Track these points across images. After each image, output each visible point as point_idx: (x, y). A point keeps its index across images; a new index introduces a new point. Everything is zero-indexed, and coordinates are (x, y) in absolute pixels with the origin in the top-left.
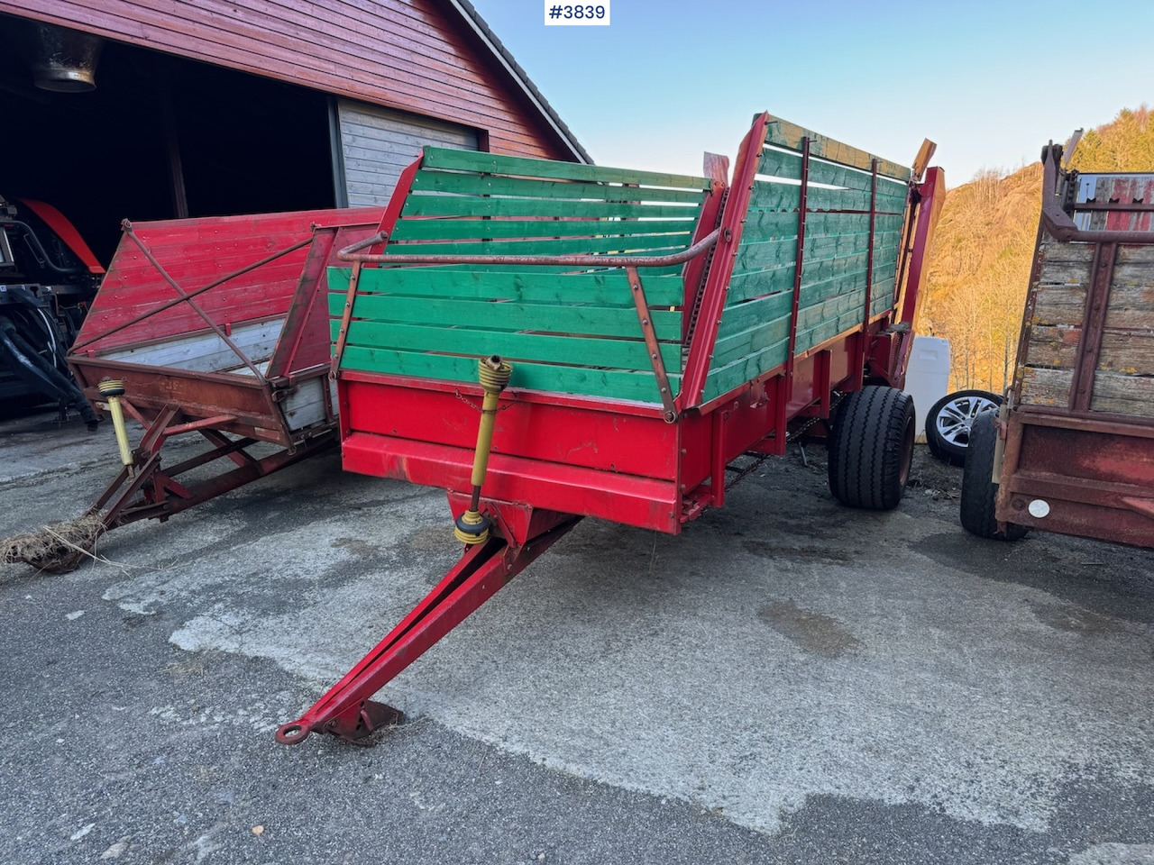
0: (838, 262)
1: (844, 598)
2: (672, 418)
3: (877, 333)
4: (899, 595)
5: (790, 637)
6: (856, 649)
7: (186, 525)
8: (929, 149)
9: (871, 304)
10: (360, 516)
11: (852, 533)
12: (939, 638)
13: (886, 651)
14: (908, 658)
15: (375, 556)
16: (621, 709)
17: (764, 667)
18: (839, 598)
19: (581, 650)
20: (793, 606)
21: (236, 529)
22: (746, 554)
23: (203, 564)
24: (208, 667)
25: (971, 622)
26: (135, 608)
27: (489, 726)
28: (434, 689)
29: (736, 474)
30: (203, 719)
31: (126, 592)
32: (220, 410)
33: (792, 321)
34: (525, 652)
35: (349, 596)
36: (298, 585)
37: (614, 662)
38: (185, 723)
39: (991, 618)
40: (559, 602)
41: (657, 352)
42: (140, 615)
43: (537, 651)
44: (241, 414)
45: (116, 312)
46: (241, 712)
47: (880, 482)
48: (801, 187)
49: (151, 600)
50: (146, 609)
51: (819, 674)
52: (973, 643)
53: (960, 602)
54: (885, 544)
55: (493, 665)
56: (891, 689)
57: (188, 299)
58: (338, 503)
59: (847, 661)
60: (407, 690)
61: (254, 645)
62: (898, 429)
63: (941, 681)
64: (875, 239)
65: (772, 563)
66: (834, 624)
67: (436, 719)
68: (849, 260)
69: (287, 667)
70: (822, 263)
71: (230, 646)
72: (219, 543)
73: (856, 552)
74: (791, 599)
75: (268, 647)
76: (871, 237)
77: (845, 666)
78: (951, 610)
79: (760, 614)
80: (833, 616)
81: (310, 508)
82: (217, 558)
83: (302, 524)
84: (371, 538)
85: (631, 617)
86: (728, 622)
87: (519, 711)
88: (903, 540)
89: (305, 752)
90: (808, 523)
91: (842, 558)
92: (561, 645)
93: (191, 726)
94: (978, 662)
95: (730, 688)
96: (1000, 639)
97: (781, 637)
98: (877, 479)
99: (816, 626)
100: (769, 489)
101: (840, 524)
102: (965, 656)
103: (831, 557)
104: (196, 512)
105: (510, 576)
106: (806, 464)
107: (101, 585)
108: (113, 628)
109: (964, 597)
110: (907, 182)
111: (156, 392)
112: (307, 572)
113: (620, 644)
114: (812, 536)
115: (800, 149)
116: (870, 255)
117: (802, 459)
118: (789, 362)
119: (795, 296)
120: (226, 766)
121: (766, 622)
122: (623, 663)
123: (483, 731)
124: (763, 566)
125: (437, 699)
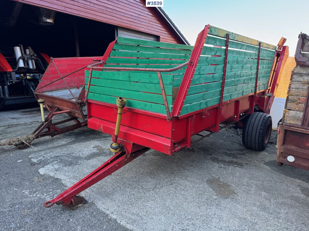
0: (243, 73)
1: (237, 178)
2: (169, 119)
3: (261, 96)
4: (255, 179)
5: (214, 190)
6: (234, 196)
7: (59, 138)
8: (284, 40)
9: (258, 87)
10: (104, 139)
11: (247, 157)
12: (264, 195)
13: (244, 198)
14: (251, 201)
15: (103, 151)
16: (151, 208)
17: (202, 199)
18: (235, 178)
19: (147, 187)
20: (219, 179)
21: (71, 141)
22: (210, 161)
23: (58, 150)
24: (44, 180)
25: (277, 191)
26: (35, 161)
27: (109, 208)
28: (99, 194)
29: (202, 137)
30: (34, 195)
31: (35, 156)
32: (67, 108)
33: (222, 91)
34: (130, 185)
35: (90, 163)
36: (79, 158)
37: (155, 192)
38: (29, 196)
39: (284, 190)
40: (147, 171)
41: (165, 98)
42: (35, 162)
43: (134, 186)
44: (72, 110)
45: (48, 81)
46: (45, 194)
47: (258, 142)
48: (226, 49)
49: (40, 159)
50: (38, 161)
51: (219, 204)
52: (275, 198)
53: (275, 184)
54: (256, 162)
55: (119, 189)
56: (241, 212)
57: (62, 78)
58: (100, 136)
59: (230, 200)
60: (92, 194)
61: (58, 175)
62: (264, 126)
63: (260, 211)
64: (259, 67)
65: (217, 165)
66: (230, 187)
67: (96, 204)
68: (248, 73)
69: (64, 182)
70: (235, 74)
71: (52, 174)
72: (65, 144)
73: (246, 164)
74: (219, 177)
75: (62, 176)
76: (258, 66)
77: (228, 202)
78: (271, 186)
79: (207, 181)
80: (230, 184)
81: (93, 136)
82: (62, 148)
83: (89, 141)
84: (104, 146)
85: (166, 178)
86: (196, 182)
87: (120, 204)
88: (263, 161)
89: (56, 209)
90: (234, 153)
91: (241, 165)
92: (142, 184)
93: (31, 197)
94: (275, 205)
95: (188, 205)
96: (285, 198)
97: (211, 190)
98: (257, 141)
99: (223, 187)
100: (225, 141)
101: (243, 154)
102: (271, 203)
103: (237, 165)
104: (63, 135)
105: (126, 163)
106: (239, 134)
107: (30, 153)
108: (27, 166)
109: (277, 182)
110: (275, 50)
111: (53, 103)
112: (83, 154)
113: (160, 186)
114: (233, 157)
115: (225, 37)
116: (257, 72)
117: (238, 133)
118: (221, 103)
119: (223, 83)
120: (33, 210)
121: (208, 184)
122: (158, 193)
123: (107, 209)
124: (214, 165)
125: (99, 198)
